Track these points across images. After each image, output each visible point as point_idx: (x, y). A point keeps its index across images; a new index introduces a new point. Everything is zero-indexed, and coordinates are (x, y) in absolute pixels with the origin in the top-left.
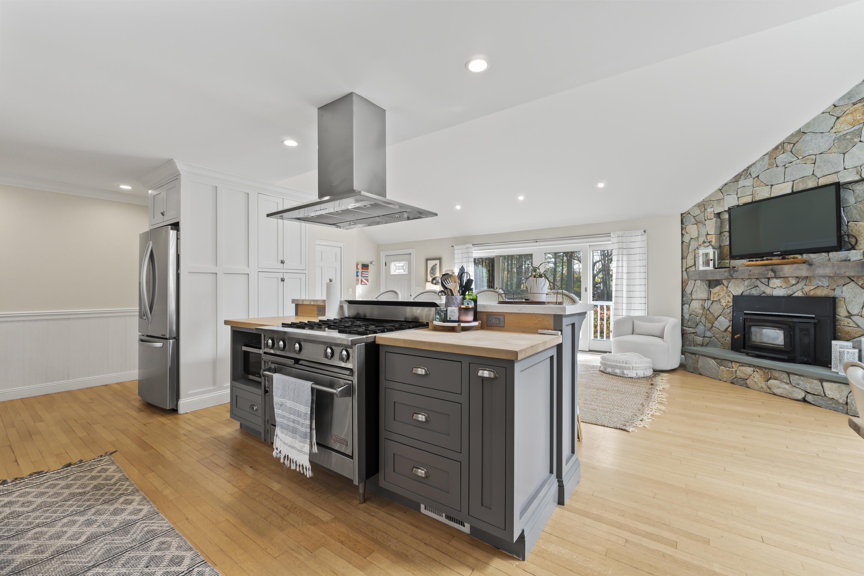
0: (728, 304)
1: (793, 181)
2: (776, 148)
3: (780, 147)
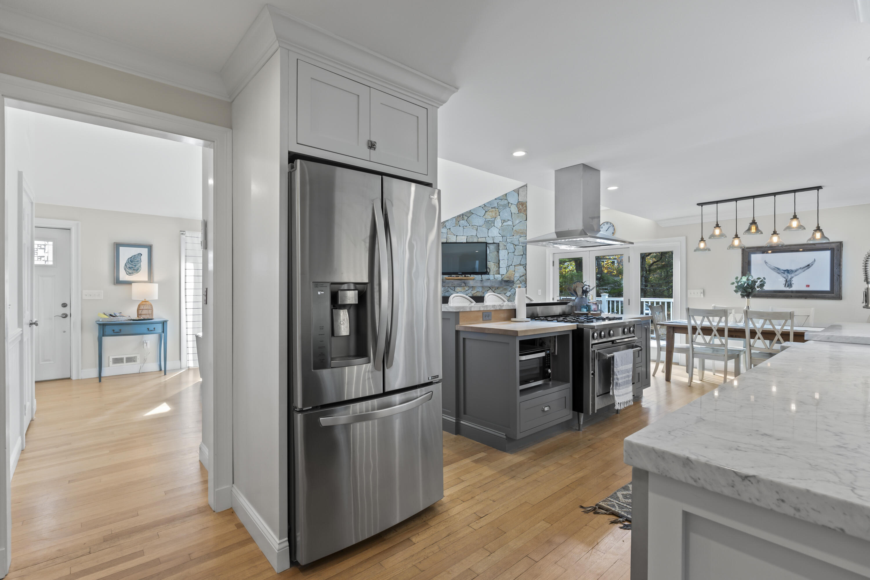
1: (467, 236)
2: (459, 216)
3: (462, 216)
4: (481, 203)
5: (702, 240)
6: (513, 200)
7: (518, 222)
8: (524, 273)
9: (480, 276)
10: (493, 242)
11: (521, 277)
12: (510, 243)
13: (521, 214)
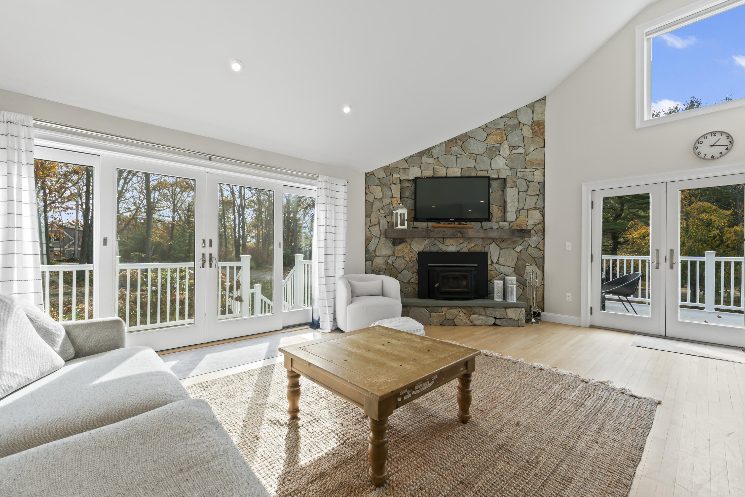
0: (412, 259)
1: (462, 169)
2: (451, 141)
3: (454, 141)
4: (482, 123)
6: (526, 118)
7: (532, 149)
8: (541, 219)
9: (479, 223)
10: (497, 177)
11: (536, 225)
12: (521, 178)
13: (537, 139)
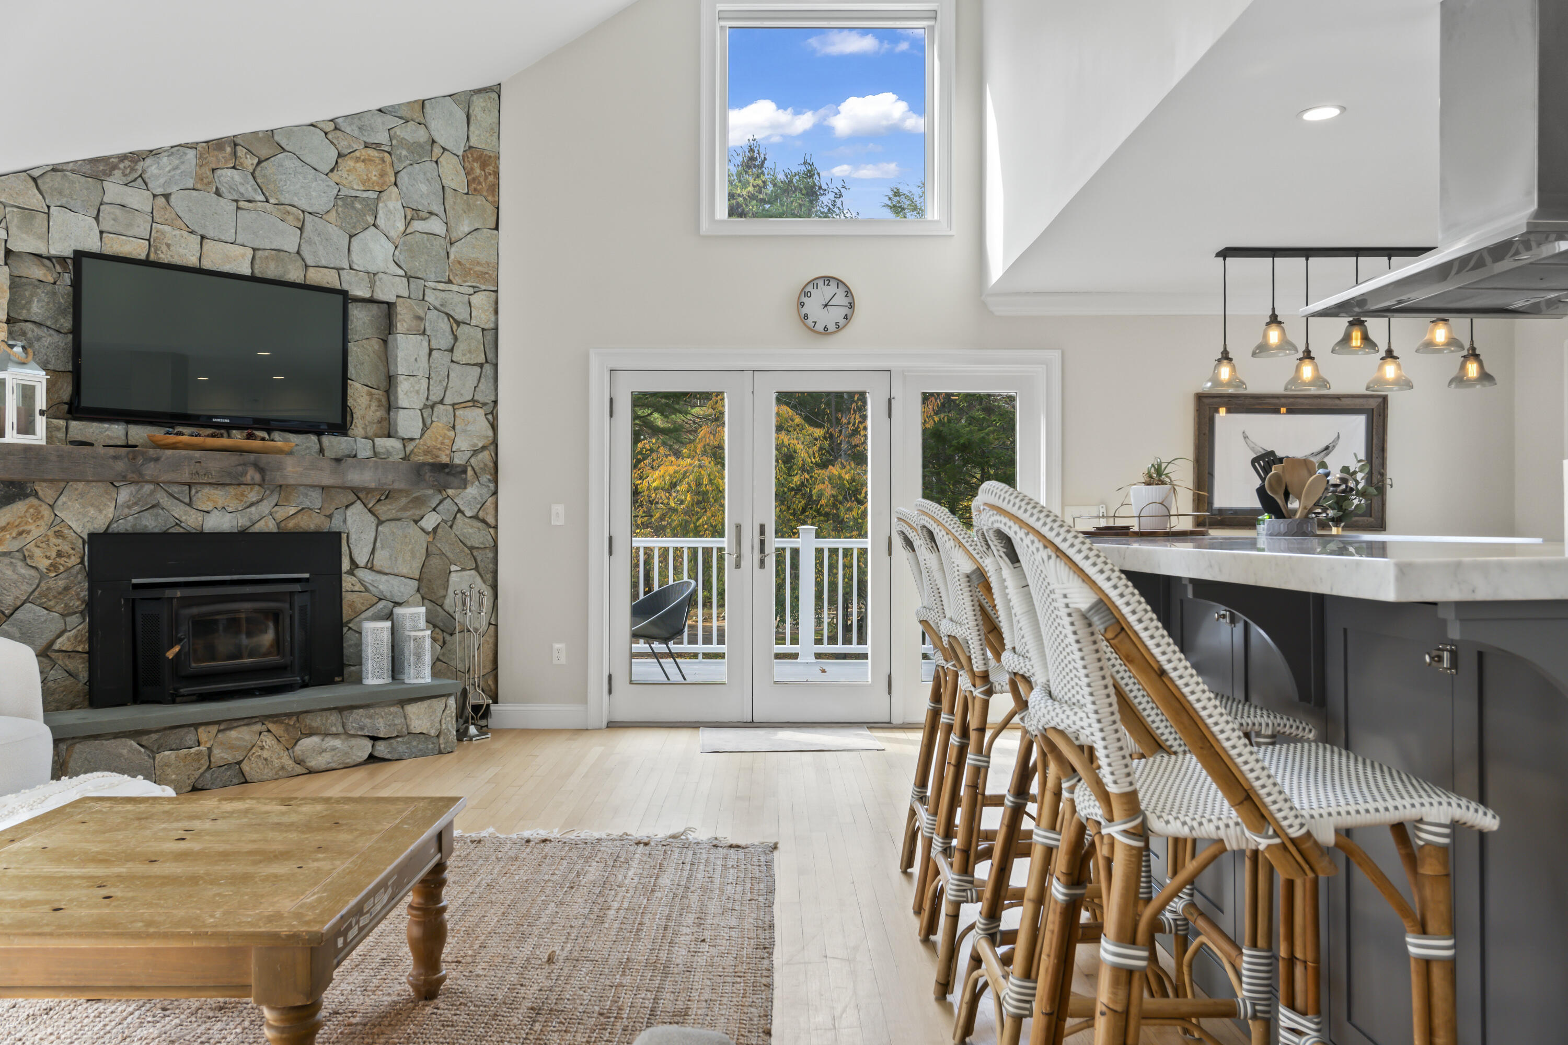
1: (254, 250)
2: (217, 145)
3: (228, 149)
4: (322, 113)
5: (1226, 356)
6: (448, 133)
7: (466, 229)
8: (488, 437)
9: (314, 438)
10: (367, 295)
11: (475, 452)
12: (435, 308)
13: (480, 201)
